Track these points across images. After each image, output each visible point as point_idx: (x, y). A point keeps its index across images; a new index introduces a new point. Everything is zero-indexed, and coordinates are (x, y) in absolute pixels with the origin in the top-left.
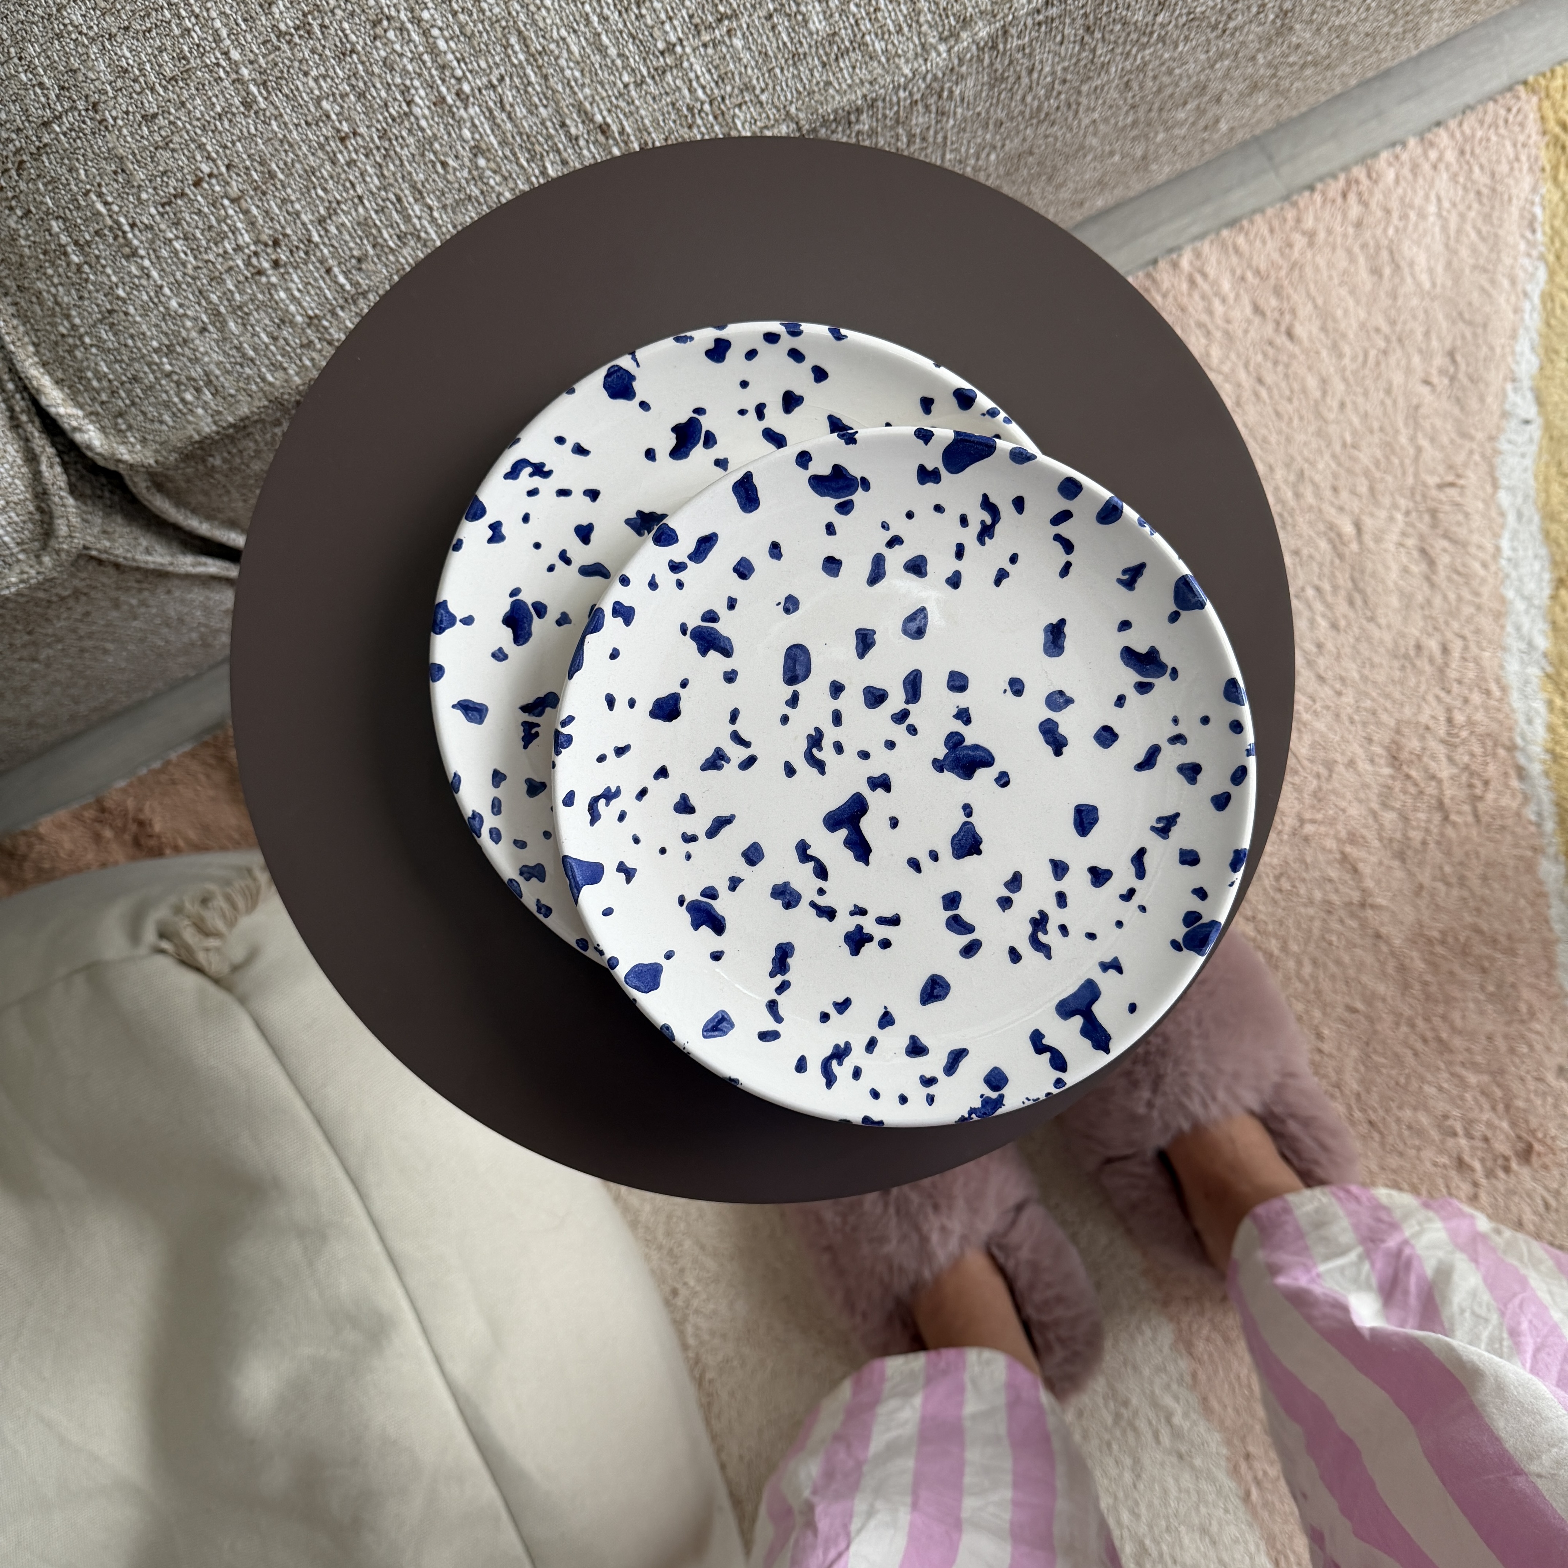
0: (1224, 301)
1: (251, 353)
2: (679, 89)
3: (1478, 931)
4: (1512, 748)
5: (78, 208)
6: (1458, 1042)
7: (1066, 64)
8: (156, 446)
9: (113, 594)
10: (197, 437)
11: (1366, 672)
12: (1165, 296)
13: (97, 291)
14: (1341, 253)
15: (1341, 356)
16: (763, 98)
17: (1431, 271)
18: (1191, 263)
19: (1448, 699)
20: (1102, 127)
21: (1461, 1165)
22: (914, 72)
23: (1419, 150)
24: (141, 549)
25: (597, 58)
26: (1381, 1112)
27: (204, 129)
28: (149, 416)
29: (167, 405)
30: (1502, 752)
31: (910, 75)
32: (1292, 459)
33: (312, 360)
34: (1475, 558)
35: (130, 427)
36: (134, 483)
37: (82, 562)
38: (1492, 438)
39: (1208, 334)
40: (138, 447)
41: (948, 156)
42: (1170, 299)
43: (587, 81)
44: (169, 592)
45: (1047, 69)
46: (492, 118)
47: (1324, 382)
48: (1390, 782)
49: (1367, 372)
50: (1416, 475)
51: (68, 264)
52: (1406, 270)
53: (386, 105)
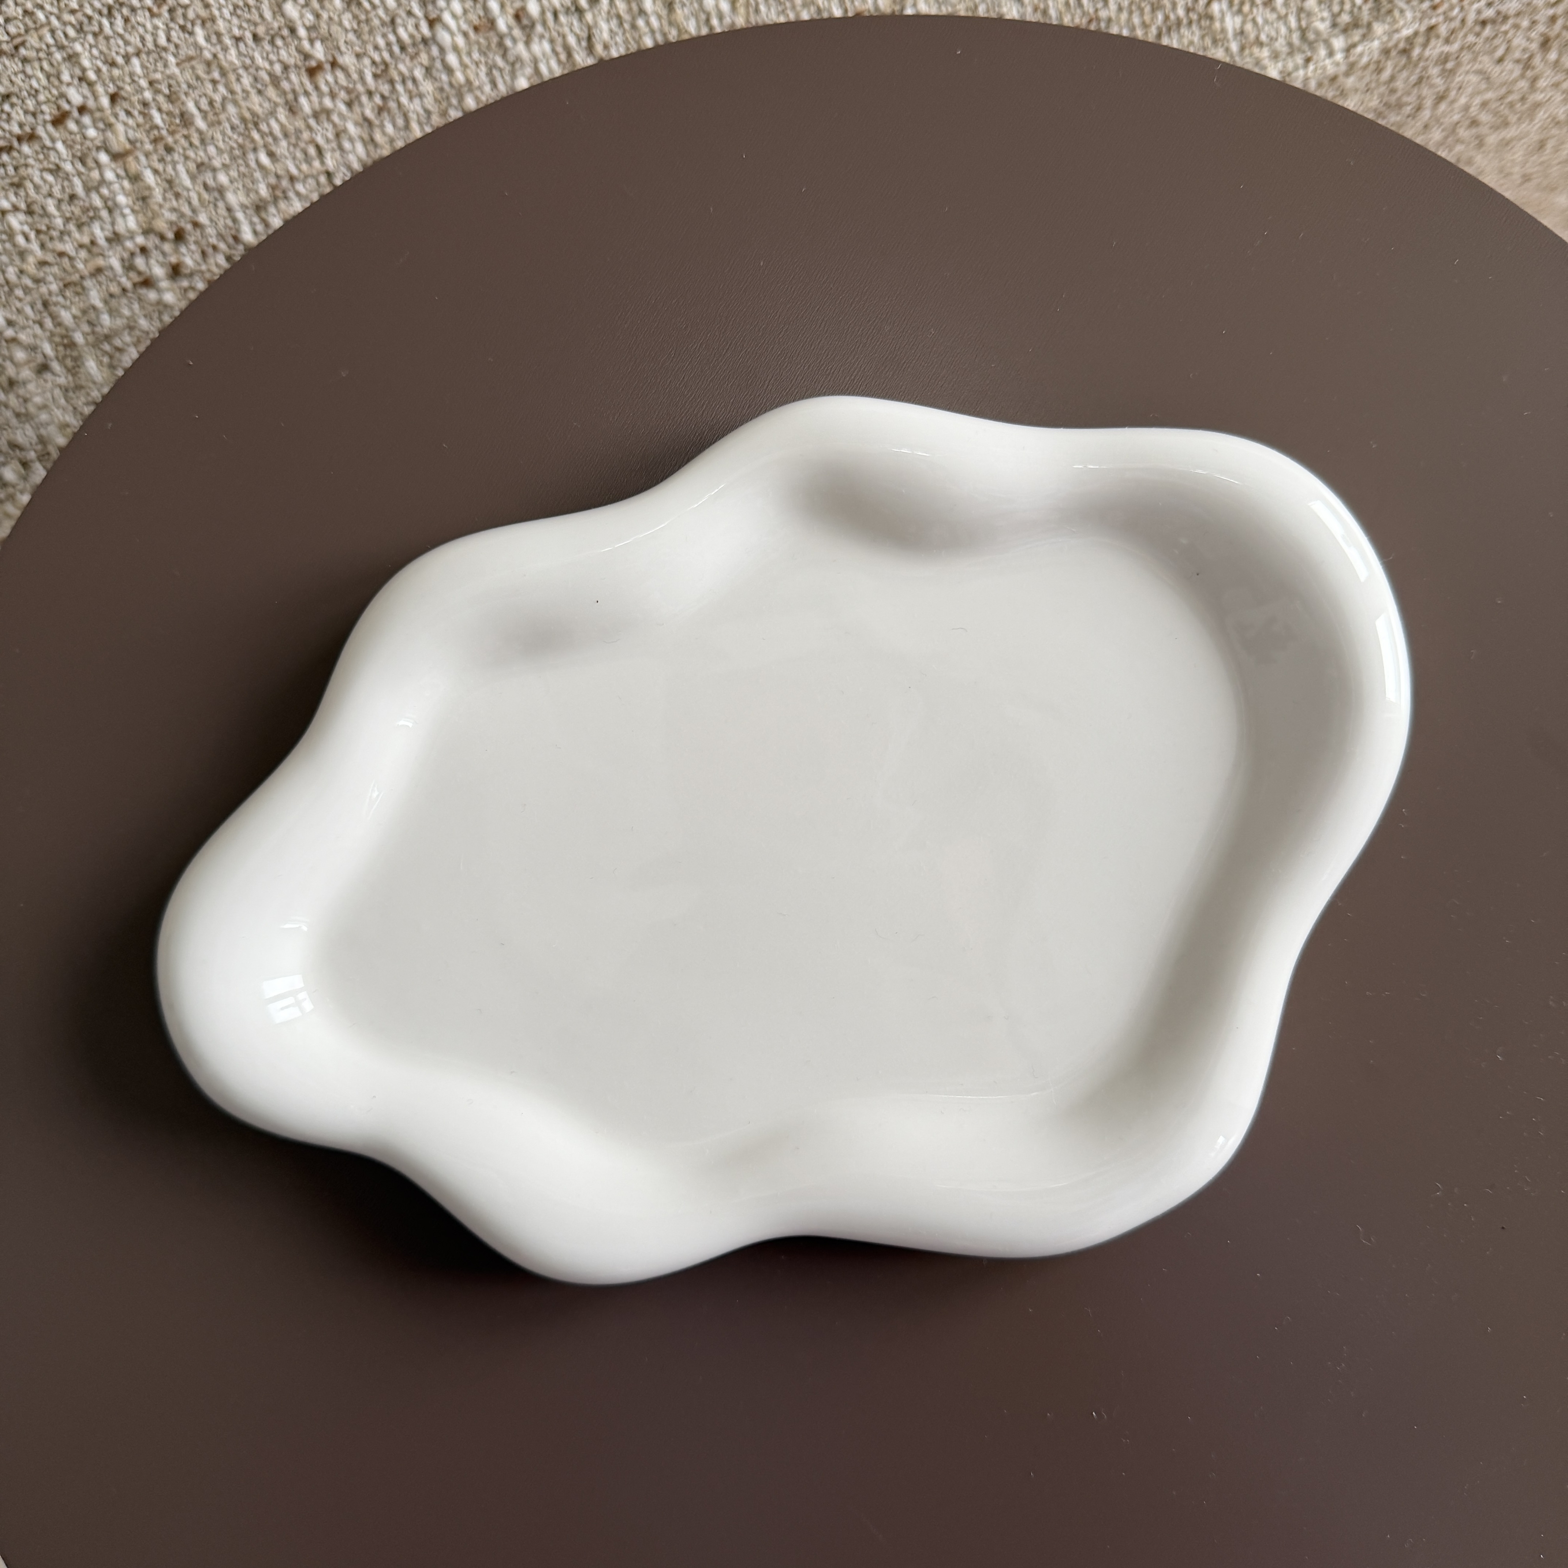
53: (393, 22)
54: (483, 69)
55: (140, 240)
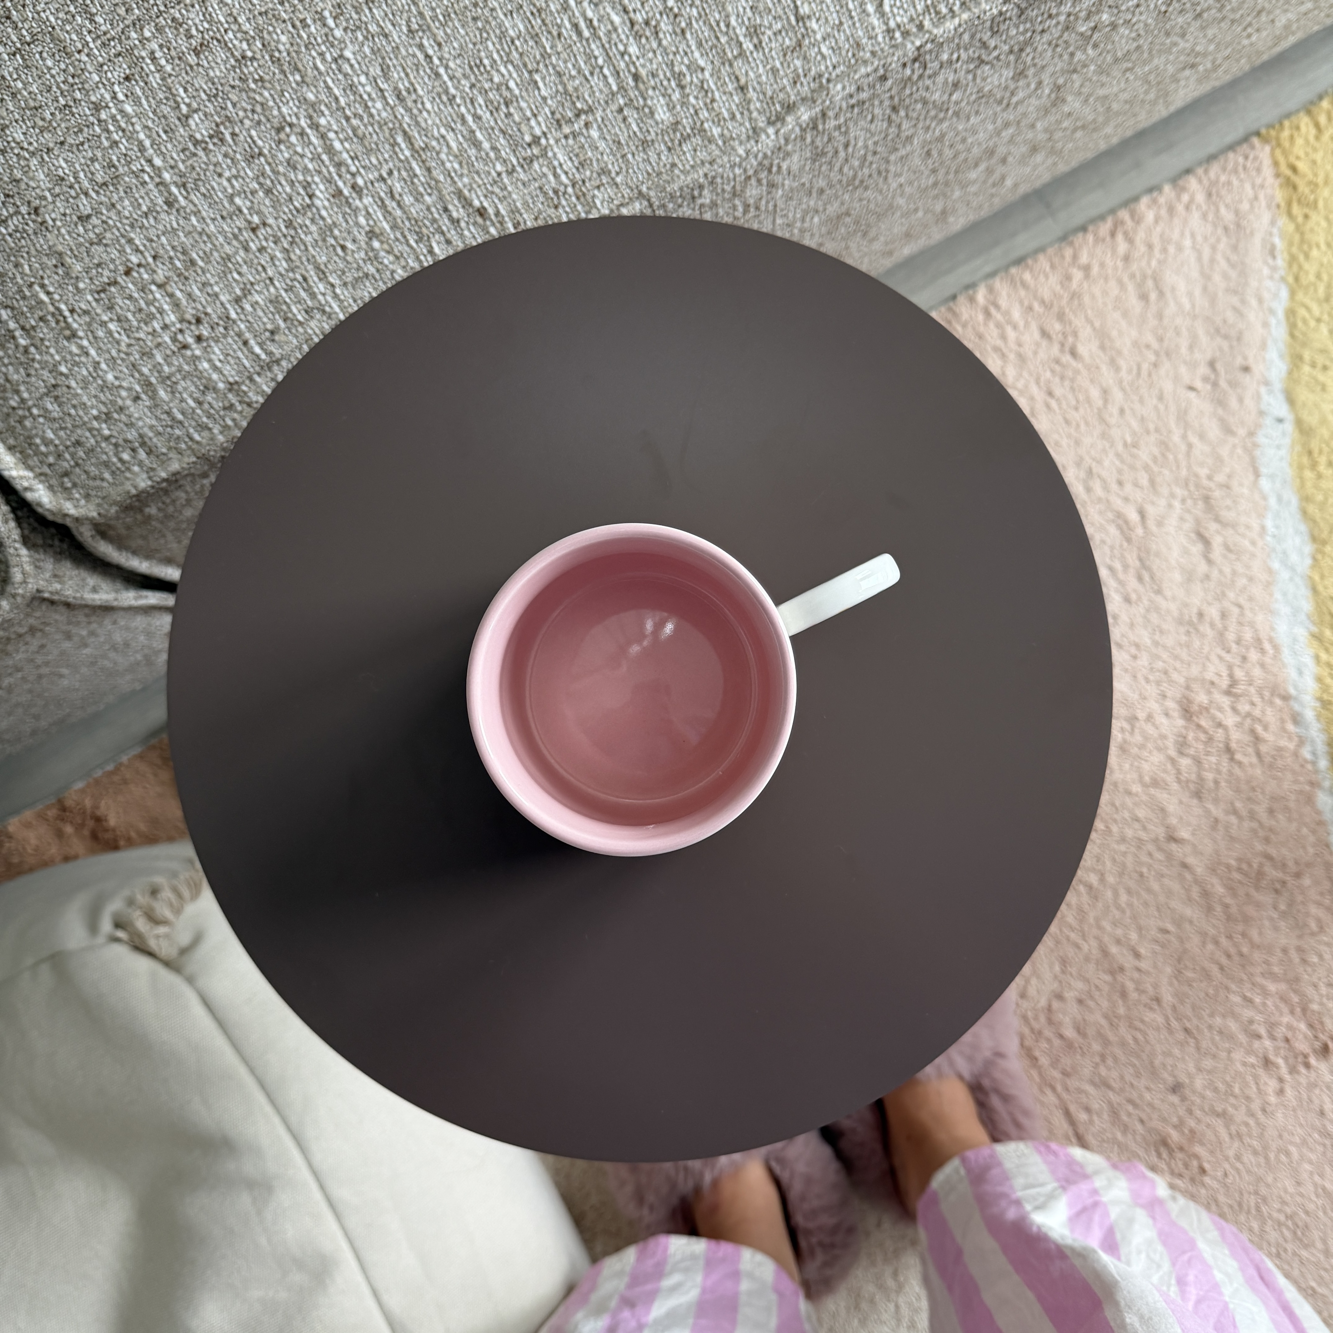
0: (1015, 327)
1: (180, 417)
2: (545, 175)
3: (1269, 857)
4: (1286, 698)
5: (24, 298)
6: (1257, 956)
7: (876, 138)
8: (98, 501)
9: (65, 628)
10: (134, 492)
11: (1157, 637)
12: (964, 326)
13: (43, 368)
14: (1113, 284)
15: (1117, 369)
16: (618, 180)
17: (1190, 294)
18: (985, 297)
19: (1228, 657)
20: (908, 190)
21: (1267, 1063)
22: (748, 152)
23: (1173, 195)
24: (88, 588)
25: (472, 152)
26: (1195, 1021)
27: (132, 226)
28: (92, 474)
29: (106, 464)
30: (1278, 701)
31: (744, 155)
32: (1082, 459)
33: (234, 420)
34: (1243, 536)
35: (75, 485)
36: (81, 534)
37: (36, 603)
38: (1251, 434)
39: (1003, 356)
40: (83, 502)
41: (779, 221)
42: (970, 329)
43: (465, 172)
44: (115, 622)
45: (860, 144)
46: (383, 206)
47: (1105, 392)
48: (1184, 732)
49: (1141, 381)
50: (1189, 467)
51: (17, 346)
52: (1168, 295)
53: (291, 199)
54: (340, 215)
55: (178, 326)
